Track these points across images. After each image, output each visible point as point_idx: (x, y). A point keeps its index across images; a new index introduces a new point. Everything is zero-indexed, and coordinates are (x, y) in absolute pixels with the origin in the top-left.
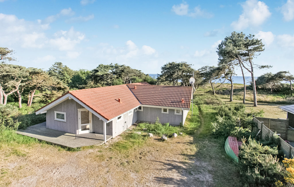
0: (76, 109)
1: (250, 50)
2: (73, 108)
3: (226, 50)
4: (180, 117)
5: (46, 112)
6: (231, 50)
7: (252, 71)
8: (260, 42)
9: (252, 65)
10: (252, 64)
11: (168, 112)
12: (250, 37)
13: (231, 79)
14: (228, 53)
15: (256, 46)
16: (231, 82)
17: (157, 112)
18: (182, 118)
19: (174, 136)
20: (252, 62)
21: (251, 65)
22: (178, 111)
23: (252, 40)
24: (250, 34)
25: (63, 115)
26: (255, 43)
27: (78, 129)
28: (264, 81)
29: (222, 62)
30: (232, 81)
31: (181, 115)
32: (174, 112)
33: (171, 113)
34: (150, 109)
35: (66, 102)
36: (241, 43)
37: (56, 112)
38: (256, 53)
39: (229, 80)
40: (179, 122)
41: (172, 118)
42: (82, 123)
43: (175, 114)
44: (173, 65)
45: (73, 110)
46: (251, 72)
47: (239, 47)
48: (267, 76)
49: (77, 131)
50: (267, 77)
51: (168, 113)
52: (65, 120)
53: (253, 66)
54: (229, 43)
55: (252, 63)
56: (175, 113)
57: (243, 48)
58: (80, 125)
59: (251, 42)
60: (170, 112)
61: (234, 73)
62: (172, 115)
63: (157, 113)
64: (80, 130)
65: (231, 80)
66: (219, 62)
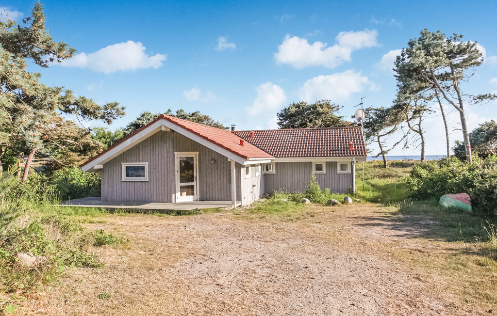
0: (171, 152)
1: (457, 66)
2: (166, 151)
3: (414, 64)
4: (349, 179)
5: (101, 167)
6: (422, 63)
7: (461, 107)
8: (473, 49)
9: (461, 97)
10: (461, 94)
11: (324, 171)
12: (455, 38)
13: (420, 129)
14: (416, 70)
15: (466, 56)
16: (421, 134)
17: (303, 172)
18: (351, 180)
19: (348, 201)
20: (459, 90)
21: (459, 96)
22: (343, 167)
23: (459, 45)
24: (454, 34)
25: (143, 168)
26: (465, 49)
27: (175, 193)
28: (481, 137)
29: (404, 89)
30: (422, 132)
31: (350, 173)
32: (336, 170)
33: (331, 171)
34: (289, 165)
35: (149, 143)
36: (439, 49)
37: (124, 165)
38: (466, 72)
39: (416, 131)
40: (346, 187)
41: (333, 180)
42: (181, 181)
43: (338, 173)
44: (301, 108)
45: (166, 155)
46: (459, 110)
47: (436, 56)
48: (487, 128)
49: (173, 195)
50: (487, 130)
51: (325, 173)
52: (147, 178)
53: (463, 98)
54: (417, 50)
55: (460, 92)
56: (339, 171)
57: (444, 59)
58: (178, 184)
59: (458, 49)
60: (328, 169)
61: (430, 109)
62: (333, 176)
63: (303, 174)
64: (178, 194)
65: (420, 132)
66: (399, 90)
